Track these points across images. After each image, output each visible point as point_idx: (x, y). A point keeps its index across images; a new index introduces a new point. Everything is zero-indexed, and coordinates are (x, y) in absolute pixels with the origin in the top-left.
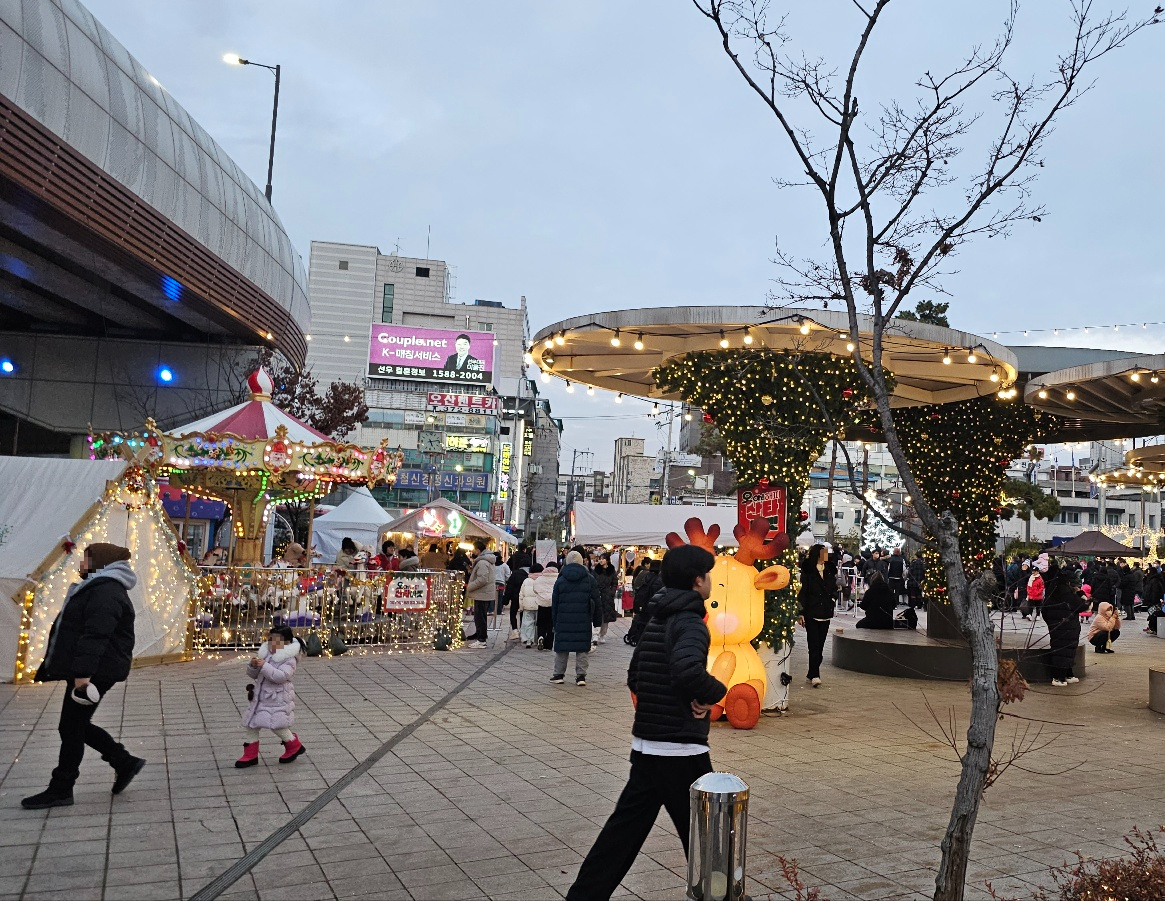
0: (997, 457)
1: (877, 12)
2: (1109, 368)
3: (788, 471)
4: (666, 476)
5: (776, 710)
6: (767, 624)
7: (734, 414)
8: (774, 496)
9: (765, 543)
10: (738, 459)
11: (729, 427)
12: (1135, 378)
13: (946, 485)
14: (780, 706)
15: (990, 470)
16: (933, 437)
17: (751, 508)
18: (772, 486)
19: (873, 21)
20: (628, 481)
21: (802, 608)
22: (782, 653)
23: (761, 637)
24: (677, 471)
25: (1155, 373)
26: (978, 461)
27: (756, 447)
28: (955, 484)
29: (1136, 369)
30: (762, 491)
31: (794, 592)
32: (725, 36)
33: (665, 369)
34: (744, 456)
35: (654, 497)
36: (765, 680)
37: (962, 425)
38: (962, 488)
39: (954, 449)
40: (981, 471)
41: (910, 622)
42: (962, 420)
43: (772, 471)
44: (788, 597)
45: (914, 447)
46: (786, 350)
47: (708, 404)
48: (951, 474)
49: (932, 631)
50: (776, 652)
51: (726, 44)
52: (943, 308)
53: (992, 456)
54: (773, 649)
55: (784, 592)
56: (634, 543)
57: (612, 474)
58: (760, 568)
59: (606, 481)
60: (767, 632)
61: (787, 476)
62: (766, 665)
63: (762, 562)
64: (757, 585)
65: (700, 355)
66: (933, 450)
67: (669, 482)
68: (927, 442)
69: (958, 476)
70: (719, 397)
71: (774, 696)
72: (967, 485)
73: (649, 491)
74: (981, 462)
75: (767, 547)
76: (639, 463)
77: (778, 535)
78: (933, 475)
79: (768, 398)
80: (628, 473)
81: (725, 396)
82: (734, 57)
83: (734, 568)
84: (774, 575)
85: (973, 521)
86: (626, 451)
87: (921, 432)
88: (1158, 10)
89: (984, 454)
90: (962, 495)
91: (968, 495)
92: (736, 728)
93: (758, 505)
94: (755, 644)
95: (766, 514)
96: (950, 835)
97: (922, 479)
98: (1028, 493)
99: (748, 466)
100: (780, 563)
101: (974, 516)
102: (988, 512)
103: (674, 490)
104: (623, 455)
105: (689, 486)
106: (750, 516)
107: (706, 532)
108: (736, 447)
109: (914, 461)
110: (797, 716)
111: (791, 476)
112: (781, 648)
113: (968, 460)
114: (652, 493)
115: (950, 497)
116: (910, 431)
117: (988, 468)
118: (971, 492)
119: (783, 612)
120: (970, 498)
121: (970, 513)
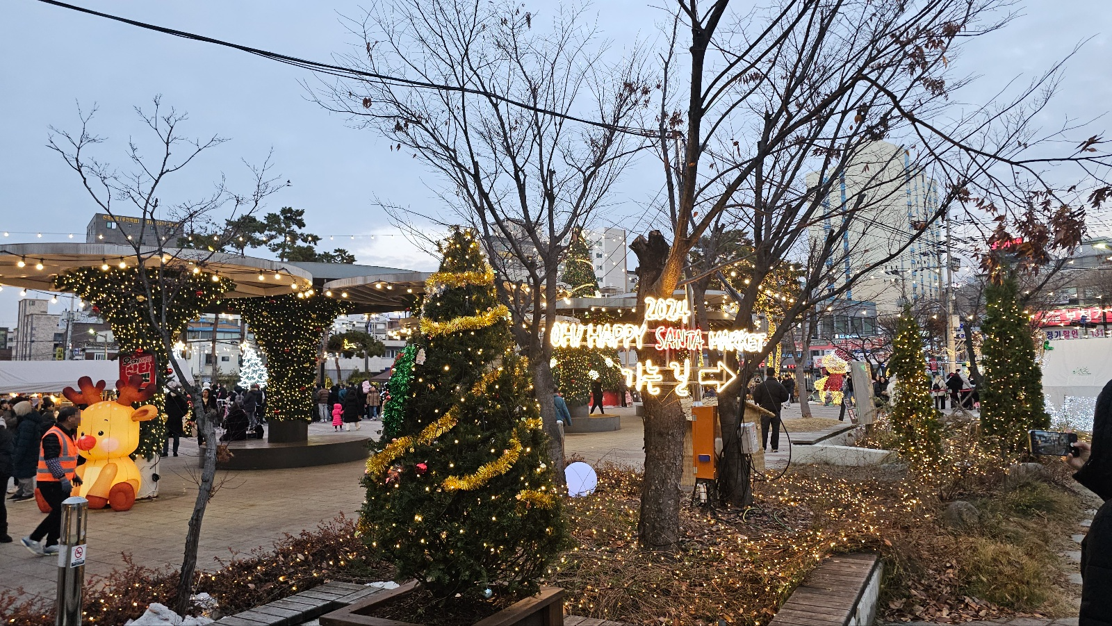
0: (314, 326)
1: (159, 178)
2: (365, 280)
3: (157, 343)
4: (69, 333)
5: (149, 498)
6: (141, 443)
7: (115, 307)
8: (147, 359)
9: (140, 391)
10: (120, 336)
11: (112, 315)
12: (379, 286)
13: (282, 345)
14: (151, 495)
15: (310, 334)
16: (271, 314)
17: (130, 368)
18: (145, 353)
19: (157, 182)
20: (32, 335)
21: (168, 431)
22: (152, 462)
23: (137, 451)
24: (79, 327)
25: (390, 284)
26: (302, 329)
27: (132, 329)
28: (286, 344)
29: (380, 281)
30: (137, 357)
31: (162, 421)
32: (85, 179)
33: (62, 277)
34: (124, 334)
35: (58, 349)
36: (139, 479)
37: (290, 306)
38: (291, 346)
39: (286, 321)
40: (304, 335)
41: (259, 434)
42: (290, 304)
43: (144, 344)
44: (158, 425)
45: (258, 320)
46: (153, 267)
47: (96, 300)
48: (284, 337)
49: (270, 440)
50: (149, 461)
51: (85, 182)
52: (301, 213)
53: (311, 326)
54: (146, 459)
55: (155, 422)
56: (37, 391)
57: (17, 329)
58: (136, 407)
59: (9, 336)
60: (142, 448)
61: (156, 346)
62: (141, 470)
63: (138, 403)
64: (134, 418)
65: (89, 269)
66: (272, 321)
67: (72, 337)
68: (267, 317)
69: (288, 338)
70: (105, 296)
71: (146, 489)
72: (295, 344)
73: (52, 344)
74: (303, 330)
75: (141, 394)
76: (43, 320)
77: (149, 385)
78: (271, 339)
79: (141, 297)
80: (32, 329)
81: (109, 295)
82: (89, 189)
83: (116, 409)
84: (146, 412)
85: (299, 366)
86: (30, 310)
87: (263, 310)
88: (289, 182)
89: (305, 325)
90: (292, 350)
91: (296, 350)
92: (117, 511)
93: (135, 366)
94: (132, 457)
95: (140, 371)
96: (192, 518)
97: (264, 341)
98: (363, 340)
99: (127, 341)
100: (151, 403)
101: (299, 363)
102: (309, 360)
103: (76, 343)
104: (27, 313)
105: (91, 340)
106: (129, 373)
107: (95, 385)
108: (118, 328)
109: (258, 329)
110: (162, 500)
111: (160, 347)
112: (152, 458)
113: (295, 328)
114: (56, 346)
115: (284, 352)
116: (255, 310)
117: (308, 333)
118: (297, 349)
119: (154, 435)
120: (296, 352)
121: (296, 362)
